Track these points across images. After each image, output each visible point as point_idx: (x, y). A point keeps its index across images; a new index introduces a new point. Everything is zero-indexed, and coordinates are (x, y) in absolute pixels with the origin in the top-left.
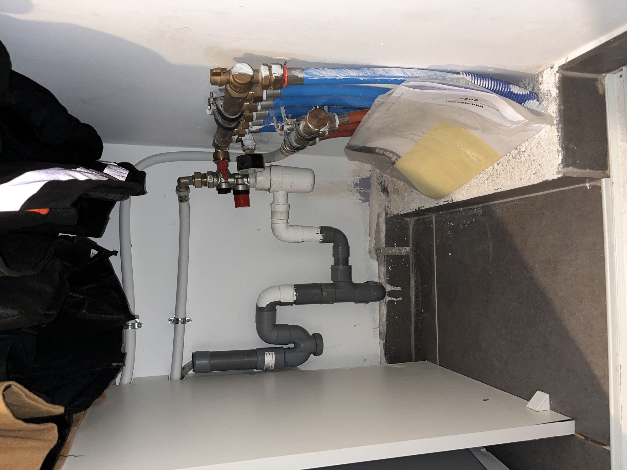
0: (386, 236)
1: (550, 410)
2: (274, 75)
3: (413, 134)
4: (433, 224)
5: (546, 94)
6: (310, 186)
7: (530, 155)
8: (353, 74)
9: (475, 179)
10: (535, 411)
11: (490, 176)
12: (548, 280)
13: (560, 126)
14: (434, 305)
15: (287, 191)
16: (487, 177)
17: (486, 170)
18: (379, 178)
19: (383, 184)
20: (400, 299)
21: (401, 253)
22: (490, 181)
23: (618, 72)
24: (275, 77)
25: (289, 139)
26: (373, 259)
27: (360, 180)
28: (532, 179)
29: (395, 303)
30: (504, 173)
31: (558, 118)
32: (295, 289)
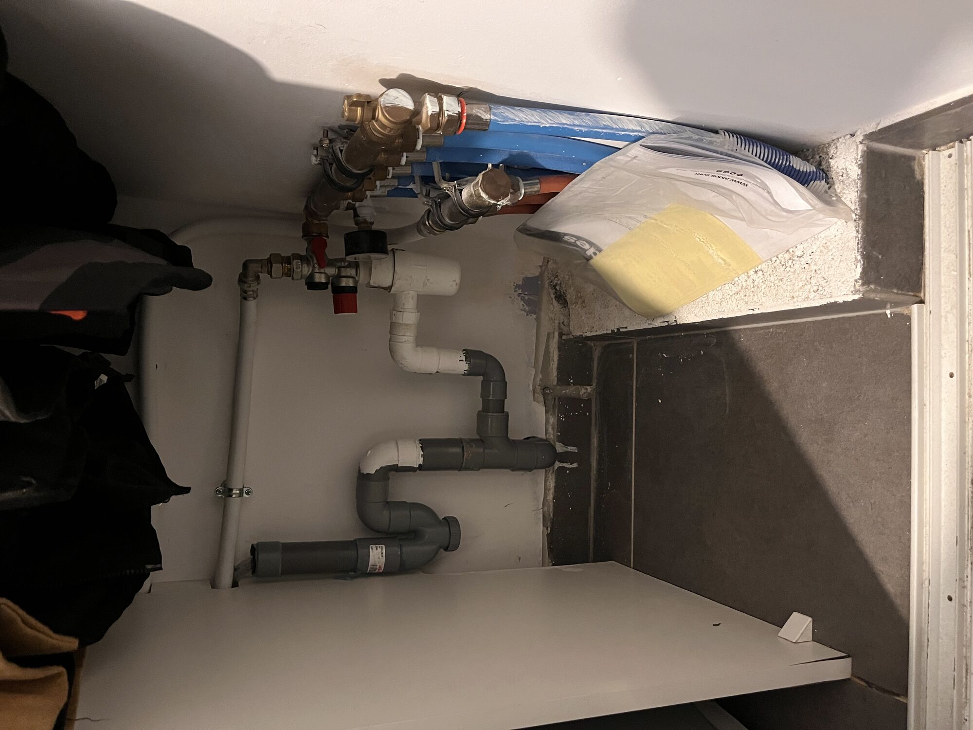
0: (558, 368)
1: (813, 640)
2: (446, 113)
3: (630, 218)
4: (633, 354)
5: (841, 174)
6: (455, 285)
7: (809, 262)
8: (564, 120)
9: (717, 292)
10: (792, 642)
11: (742, 288)
12: (818, 449)
13: (861, 223)
14: (629, 477)
15: (417, 291)
16: (736, 290)
17: (736, 279)
18: (552, 278)
19: (558, 288)
20: (575, 465)
21: (579, 394)
22: (741, 297)
23: (945, 150)
24: (449, 116)
25: (439, 212)
26: (538, 403)
27: (523, 279)
28: (810, 298)
29: (568, 472)
30: (765, 286)
31: (859, 211)
32: (421, 447)
